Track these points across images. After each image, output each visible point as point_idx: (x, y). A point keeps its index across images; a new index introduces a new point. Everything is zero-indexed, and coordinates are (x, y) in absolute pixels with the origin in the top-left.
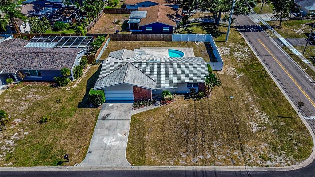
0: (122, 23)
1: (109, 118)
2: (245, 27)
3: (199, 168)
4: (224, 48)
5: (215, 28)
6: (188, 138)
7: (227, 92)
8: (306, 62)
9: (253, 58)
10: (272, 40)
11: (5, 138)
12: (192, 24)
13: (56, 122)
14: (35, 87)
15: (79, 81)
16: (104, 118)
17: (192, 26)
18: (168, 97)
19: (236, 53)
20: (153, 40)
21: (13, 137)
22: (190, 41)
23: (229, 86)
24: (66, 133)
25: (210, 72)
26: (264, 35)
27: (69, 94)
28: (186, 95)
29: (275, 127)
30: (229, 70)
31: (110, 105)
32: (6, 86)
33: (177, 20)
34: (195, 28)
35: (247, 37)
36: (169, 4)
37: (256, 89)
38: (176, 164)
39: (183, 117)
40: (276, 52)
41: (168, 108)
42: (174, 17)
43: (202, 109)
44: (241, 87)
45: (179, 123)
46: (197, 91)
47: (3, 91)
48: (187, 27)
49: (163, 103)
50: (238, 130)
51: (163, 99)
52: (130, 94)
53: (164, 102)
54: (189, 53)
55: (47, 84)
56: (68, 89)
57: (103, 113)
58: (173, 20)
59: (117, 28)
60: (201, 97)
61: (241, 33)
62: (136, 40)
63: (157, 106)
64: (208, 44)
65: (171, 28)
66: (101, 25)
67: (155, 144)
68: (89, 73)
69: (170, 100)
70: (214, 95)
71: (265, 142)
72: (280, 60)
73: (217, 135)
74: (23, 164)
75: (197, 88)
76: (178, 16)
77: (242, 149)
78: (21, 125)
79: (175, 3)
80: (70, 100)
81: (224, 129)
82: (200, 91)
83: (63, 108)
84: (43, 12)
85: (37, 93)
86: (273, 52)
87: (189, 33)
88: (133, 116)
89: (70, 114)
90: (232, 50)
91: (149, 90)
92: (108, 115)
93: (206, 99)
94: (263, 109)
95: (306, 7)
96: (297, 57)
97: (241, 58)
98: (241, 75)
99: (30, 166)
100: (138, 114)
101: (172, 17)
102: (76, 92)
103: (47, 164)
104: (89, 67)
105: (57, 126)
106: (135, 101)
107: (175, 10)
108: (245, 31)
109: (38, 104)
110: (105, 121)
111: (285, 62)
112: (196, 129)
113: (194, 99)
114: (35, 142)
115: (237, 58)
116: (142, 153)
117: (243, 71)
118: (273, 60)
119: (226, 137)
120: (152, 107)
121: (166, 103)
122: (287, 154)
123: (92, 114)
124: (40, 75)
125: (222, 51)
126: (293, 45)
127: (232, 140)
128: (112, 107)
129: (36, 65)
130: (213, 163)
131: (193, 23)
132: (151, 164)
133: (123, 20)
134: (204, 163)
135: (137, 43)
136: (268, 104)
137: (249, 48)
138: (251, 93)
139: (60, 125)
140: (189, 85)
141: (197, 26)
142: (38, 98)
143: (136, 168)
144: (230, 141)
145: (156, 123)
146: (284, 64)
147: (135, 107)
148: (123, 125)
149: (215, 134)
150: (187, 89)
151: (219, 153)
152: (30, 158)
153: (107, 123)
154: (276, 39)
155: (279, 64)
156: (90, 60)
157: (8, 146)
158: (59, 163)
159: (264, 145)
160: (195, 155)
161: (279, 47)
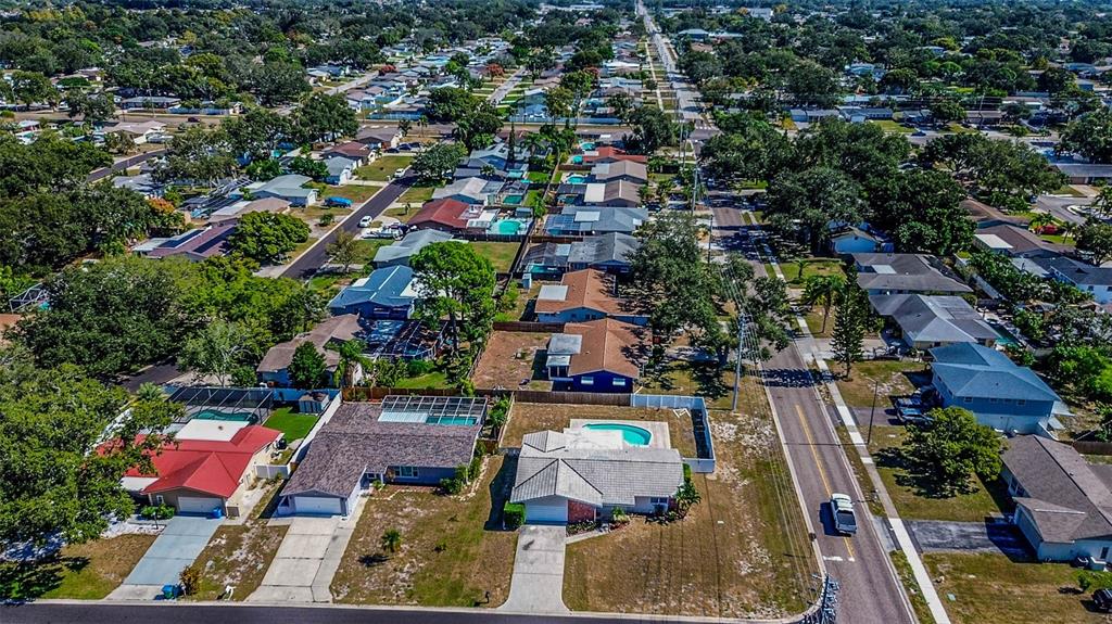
0: (532, 357)
1: (532, 547)
2: (780, 374)
3: (659, 617)
4: (727, 425)
5: (718, 375)
6: (647, 580)
7: (714, 512)
8: (867, 460)
9: (776, 447)
10: (824, 408)
11: (395, 570)
12: (673, 364)
13: (458, 551)
14: (410, 494)
15: (476, 485)
16: (526, 547)
17: (672, 369)
18: (620, 518)
19: (747, 437)
20: (594, 402)
21: (406, 569)
22: (665, 408)
23: (720, 503)
24: (476, 567)
25: (687, 480)
26: (812, 395)
27: (467, 507)
28: (649, 516)
29: (774, 570)
30: (726, 471)
31: (533, 528)
32: (366, 491)
33: (641, 360)
34: (676, 375)
35: (778, 398)
36: (625, 314)
37: (764, 509)
38: (629, 611)
39: (642, 551)
40: (822, 439)
41: (620, 536)
42: (636, 352)
43: (671, 538)
44: (739, 504)
45: (635, 559)
46: (666, 509)
47: (366, 500)
48: (661, 371)
49: (612, 528)
50: (719, 571)
51: (614, 522)
52: (562, 512)
53: (615, 526)
54: (660, 433)
55: (427, 490)
56: (462, 498)
57: (523, 540)
58: (633, 362)
59: (524, 371)
60: (671, 520)
61: (767, 389)
62: (563, 401)
63: (604, 533)
64: (697, 415)
65: (629, 381)
66: (491, 363)
67: (600, 585)
68: (489, 471)
69: (624, 523)
70: (691, 518)
71: (755, 589)
72: (822, 456)
73: (688, 577)
74: (429, 604)
75: (667, 505)
76: (642, 349)
77: (720, 597)
78: (411, 554)
79: (640, 313)
80: (470, 518)
81: (700, 569)
82: (670, 509)
83: (463, 531)
84: (377, 332)
85: (416, 504)
86: (815, 438)
87: (663, 386)
88: (567, 545)
89: (475, 540)
90: (741, 429)
91: (592, 506)
92: (531, 543)
93: (679, 523)
94: (765, 543)
95: (910, 333)
96: (855, 449)
97: (754, 449)
98: (746, 482)
99: (441, 606)
100: (574, 543)
101: (632, 355)
102: (476, 504)
103: (462, 605)
104: (487, 460)
105: (461, 556)
106: (569, 523)
107: (638, 334)
108: (776, 384)
109: (425, 523)
110: (528, 552)
111: (830, 459)
112: (659, 568)
113: (660, 523)
114: (437, 576)
115: (746, 448)
116: (583, 596)
117: (751, 475)
118: (810, 453)
119: (700, 580)
120: (596, 533)
121: (617, 527)
122: (779, 606)
123: (508, 541)
124: (415, 474)
125: (721, 431)
126: (857, 423)
127: (708, 584)
128: (535, 532)
129: (411, 458)
130: (678, 611)
131: (675, 360)
132: (596, 610)
133: (534, 349)
134: (666, 612)
135: (565, 408)
136: (775, 536)
137: (774, 429)
138: (754, 516)
139: (466, 555)
140: (654, 500)
141: (683, 368)
142: (422, 513)
143: (575, 614)
144: (704, 587)
145: (602, 558)
146: (825, 464)
147: (571, 533)
148: (555, 559)
149: (685, 575)
150: (651, 508)
151: (687, 601)
152: (438, 597)
153: (531, 555)
154: (833, 407)
155: (819, 463)
156: (489, 446)
157: (403, 580)
158: (477, 605)
159: (751, 593)
160: (655, 601)
161: (831, 427)
